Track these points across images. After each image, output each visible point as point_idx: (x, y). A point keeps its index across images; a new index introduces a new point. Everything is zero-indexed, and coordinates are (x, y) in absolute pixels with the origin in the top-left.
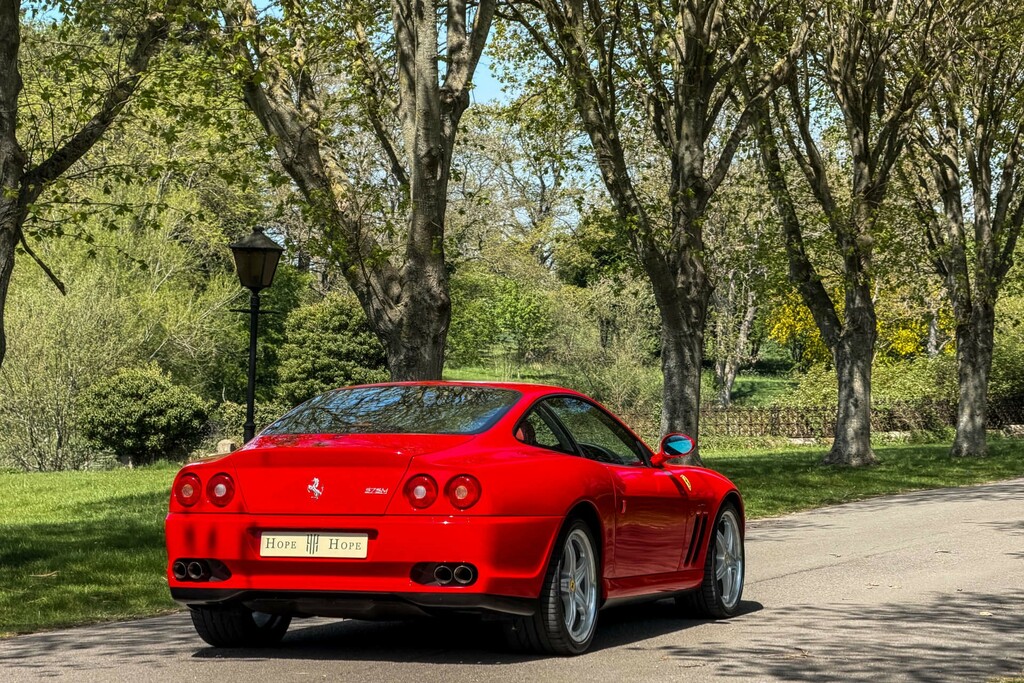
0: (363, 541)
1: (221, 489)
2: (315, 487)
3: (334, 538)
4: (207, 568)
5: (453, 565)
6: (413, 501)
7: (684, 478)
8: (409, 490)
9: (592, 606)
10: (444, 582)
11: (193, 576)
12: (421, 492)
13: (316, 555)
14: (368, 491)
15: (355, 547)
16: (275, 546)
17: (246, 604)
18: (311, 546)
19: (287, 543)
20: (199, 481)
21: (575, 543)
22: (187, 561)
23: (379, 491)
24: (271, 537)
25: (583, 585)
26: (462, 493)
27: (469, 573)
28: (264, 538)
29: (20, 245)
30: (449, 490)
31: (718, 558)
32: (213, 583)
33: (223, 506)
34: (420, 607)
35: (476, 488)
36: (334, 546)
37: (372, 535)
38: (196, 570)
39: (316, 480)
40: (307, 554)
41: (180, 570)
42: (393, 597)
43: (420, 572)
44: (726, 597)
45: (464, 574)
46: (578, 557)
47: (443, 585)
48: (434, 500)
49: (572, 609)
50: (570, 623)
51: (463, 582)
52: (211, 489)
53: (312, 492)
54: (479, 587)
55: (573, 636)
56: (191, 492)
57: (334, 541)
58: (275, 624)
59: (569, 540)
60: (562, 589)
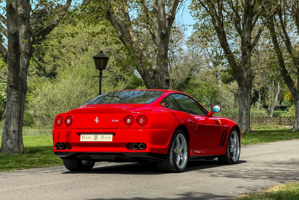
0: (111, 136)
1: (69, 121)
2: (97, 120)
3: (102, 135)
4: (65, 146)
5: (139, 144)
6: (126, 124)
7: (219, 120)
8: (125, 120)
9: (186, 158)
10: (136, 149)
11: (60, 148)
12: (129, 121)
13: (97, 141)
14: (113, 121)
15: (108, 138)
16: (85, 138)
17: (77, 156)
18: (95, 138)
19: (88, 137)
20: (62, 119)
21: (180, 138)
22: (58, 143)
23: (116, 121)
24: (83, 135)
25: (183, 151)
26: (141, 121)
27: (144, 146)
28: (81, 136)
29: (32, 58)
30: (138, 120)
31: (231, 146)
32: (67, 150)
33: (69, 126)
34: (129, 157)
35: (146, 120)
36: (102, 138)
37: (114, 134)
38: (61, 146)
39: (97, 118)
40: (94, 141)
41: (57, 146)
42: (121, 154)
43: (128, 146)
44: (234, 158)
45: (142, 146)
46: (181, 143)
47: (136, 150)
48: (133, 123)
49: (179, 159)
50: (178, 163)
51: (142, 149)
52: (66, 121)
53: (96, 121)
54: (147, 150)
55: (179, 166)
56: (60, 122)
57: (102, 137)
58: (90, 164)
59: (178, 136)
60: (175, 152)
